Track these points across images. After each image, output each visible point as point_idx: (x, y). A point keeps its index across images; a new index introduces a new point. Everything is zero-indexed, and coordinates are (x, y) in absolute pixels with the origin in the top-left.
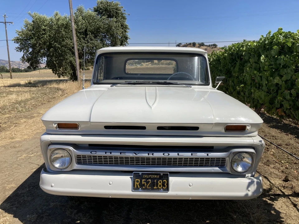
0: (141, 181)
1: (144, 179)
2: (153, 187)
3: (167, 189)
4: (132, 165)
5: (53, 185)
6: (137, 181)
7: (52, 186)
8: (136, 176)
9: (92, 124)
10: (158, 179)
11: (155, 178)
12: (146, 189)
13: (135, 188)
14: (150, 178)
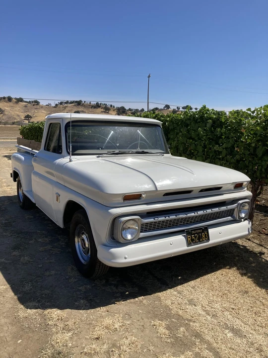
0: (191, 237)
1: (193, 234)
2: (200, 240)
3: (209, 239)
4: (184, 225)
5: (126, 256)
6: (189, 238)
7: (125, 258)
8: (188, 233)
9: (159, 192)
10: (201, 233)
11: (200, 233)
12: (196, 243)
13: (189, 244)
14: (197, 233)
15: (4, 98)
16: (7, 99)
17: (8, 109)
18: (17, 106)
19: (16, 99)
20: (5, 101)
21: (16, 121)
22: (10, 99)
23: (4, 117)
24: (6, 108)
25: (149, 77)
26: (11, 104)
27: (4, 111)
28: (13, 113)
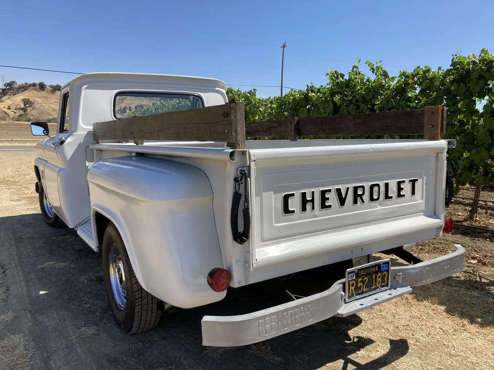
15: (34, 85)
16: (38, 87)
17: (39, 100)
18: (52, 96)
19: (51, 86)
20: (35, 89)
21: (51, 117)
22: (42, 87)
23: (33, 112)
24: (37, 100)
25: (284, 47)
26: (43, 93)
27: (33, 103)
28: (47, 107)
